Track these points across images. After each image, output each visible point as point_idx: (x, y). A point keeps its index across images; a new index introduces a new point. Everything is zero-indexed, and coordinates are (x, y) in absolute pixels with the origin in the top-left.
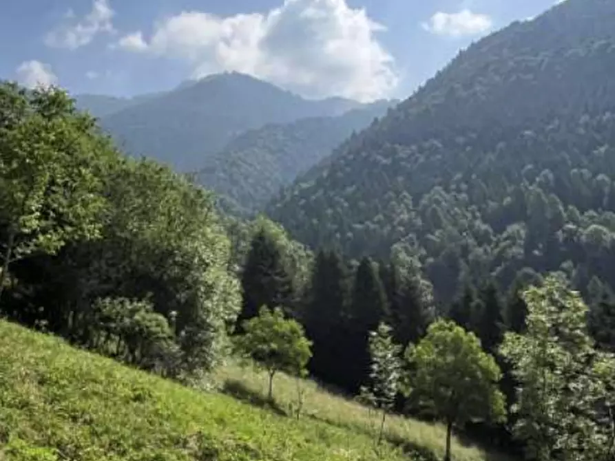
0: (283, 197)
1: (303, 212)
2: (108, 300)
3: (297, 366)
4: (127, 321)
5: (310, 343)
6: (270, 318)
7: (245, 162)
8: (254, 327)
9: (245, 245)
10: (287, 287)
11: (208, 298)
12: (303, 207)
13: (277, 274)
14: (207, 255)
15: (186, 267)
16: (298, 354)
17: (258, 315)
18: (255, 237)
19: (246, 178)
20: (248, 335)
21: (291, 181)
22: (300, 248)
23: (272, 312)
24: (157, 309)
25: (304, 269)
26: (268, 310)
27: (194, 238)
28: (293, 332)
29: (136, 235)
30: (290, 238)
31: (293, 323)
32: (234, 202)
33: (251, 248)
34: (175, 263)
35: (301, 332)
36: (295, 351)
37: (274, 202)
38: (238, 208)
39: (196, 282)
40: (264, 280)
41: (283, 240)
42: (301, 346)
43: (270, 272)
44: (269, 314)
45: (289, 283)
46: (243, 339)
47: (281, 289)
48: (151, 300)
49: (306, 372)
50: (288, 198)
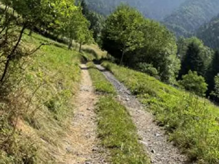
0: (205, 27)
1: (213, 34)
2: (141, 63)
3: (201, 92)
4: (146, 69)
5: (207, 85)
6: (192, 75)
7: (189, 11)
8: (186, 77)
9: (185, 47)
10: (201, 64)
11: (169, 65)
12: (213, 31)
13: (198, 59)
14: (169, 51)
15: (163, 55)
16: (202, 88)
17: (187, 73)
18: (190, 45)
19: (190, 18)
20: (184, 80)
21: (209, 20)
22: (209, 49)
23: (193, 73)
24: (154, 67)
25: (210, 58)
26: (192, 72)
27: (166, 46)
28: (201, 80)
29: (148, 45)
30: (205, 45)
31: (201, 77)
32: (183, 29)
33: (188, 49)
34: (160, 54)
35: (204, 81)
36: (201, 87)
37: (201, 29)
38: (185, 31)
39: (166, 59)
40: (192, 61)
41: (201, 46)
42: (203, 85)
43: (195, 58)
44: (192, 73)
45: (202, 63)
46: (182, 81)
47: (199, 65)
48: (153, 64)
49: (205, 95)
50: (207, 27)
